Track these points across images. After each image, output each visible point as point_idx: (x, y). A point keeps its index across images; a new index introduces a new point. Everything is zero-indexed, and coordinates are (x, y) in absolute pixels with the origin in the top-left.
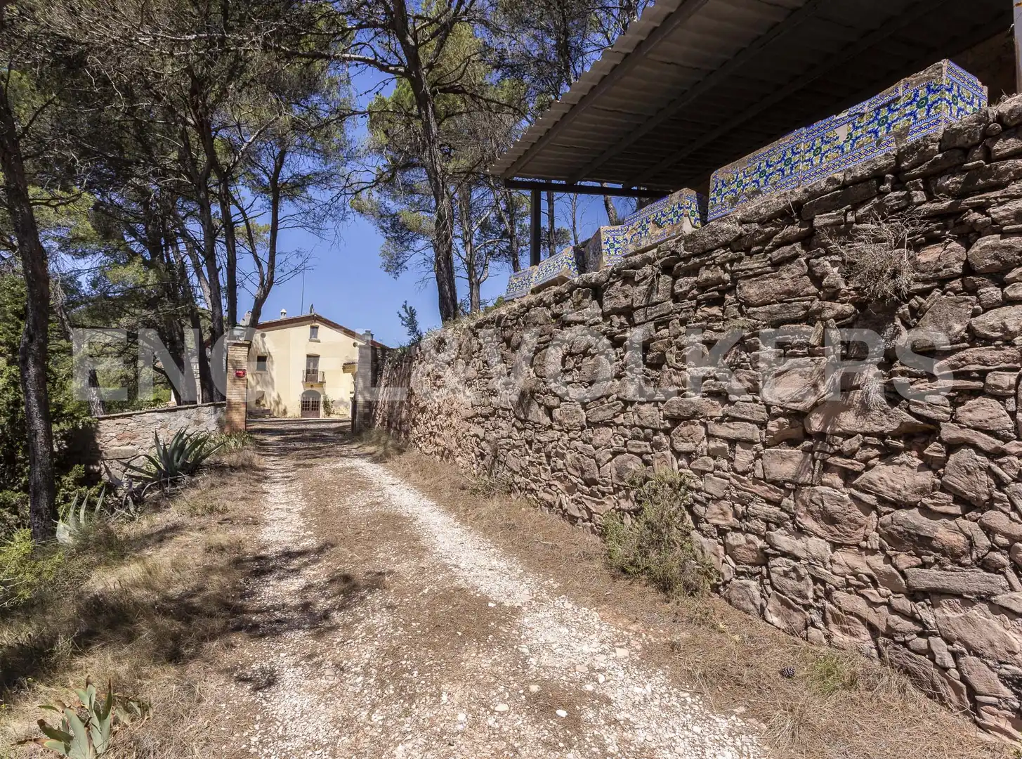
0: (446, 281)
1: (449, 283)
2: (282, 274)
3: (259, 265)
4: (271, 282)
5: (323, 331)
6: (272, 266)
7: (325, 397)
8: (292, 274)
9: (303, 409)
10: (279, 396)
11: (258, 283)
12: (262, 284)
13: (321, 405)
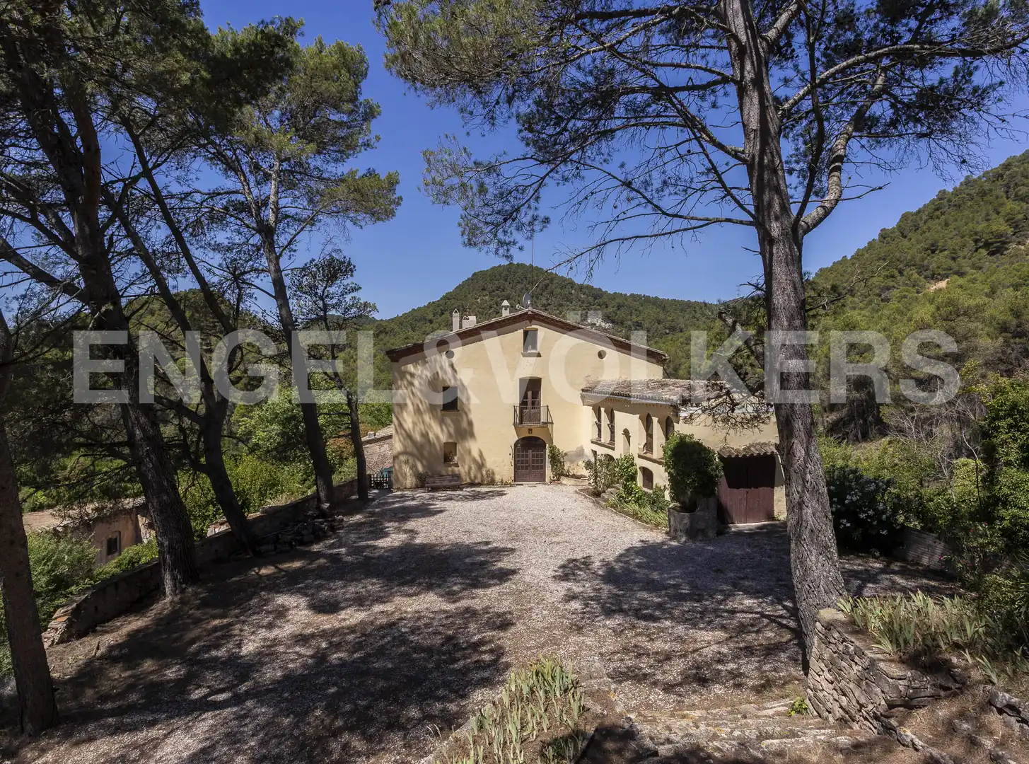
7: (553, 448)
9: (516, 468)
10: (481, 455)
13: (548, 460)
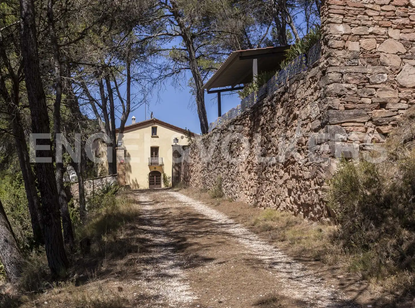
0: (202, 118)
1: (204, 118)
2: (134, 105)
3: (122, 102)
4: (129, 111)
5: (160, 129)
6: (129, 102)
7: (164, 175)
8: (139, 105)
11: (122, 112)
12: (124, 112)
13: (162, 181)
